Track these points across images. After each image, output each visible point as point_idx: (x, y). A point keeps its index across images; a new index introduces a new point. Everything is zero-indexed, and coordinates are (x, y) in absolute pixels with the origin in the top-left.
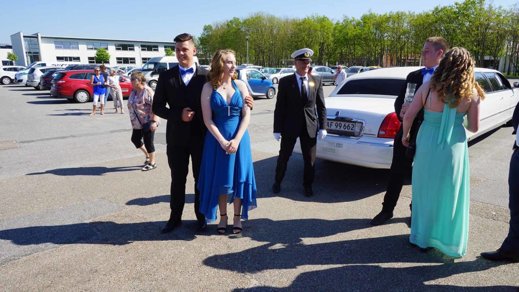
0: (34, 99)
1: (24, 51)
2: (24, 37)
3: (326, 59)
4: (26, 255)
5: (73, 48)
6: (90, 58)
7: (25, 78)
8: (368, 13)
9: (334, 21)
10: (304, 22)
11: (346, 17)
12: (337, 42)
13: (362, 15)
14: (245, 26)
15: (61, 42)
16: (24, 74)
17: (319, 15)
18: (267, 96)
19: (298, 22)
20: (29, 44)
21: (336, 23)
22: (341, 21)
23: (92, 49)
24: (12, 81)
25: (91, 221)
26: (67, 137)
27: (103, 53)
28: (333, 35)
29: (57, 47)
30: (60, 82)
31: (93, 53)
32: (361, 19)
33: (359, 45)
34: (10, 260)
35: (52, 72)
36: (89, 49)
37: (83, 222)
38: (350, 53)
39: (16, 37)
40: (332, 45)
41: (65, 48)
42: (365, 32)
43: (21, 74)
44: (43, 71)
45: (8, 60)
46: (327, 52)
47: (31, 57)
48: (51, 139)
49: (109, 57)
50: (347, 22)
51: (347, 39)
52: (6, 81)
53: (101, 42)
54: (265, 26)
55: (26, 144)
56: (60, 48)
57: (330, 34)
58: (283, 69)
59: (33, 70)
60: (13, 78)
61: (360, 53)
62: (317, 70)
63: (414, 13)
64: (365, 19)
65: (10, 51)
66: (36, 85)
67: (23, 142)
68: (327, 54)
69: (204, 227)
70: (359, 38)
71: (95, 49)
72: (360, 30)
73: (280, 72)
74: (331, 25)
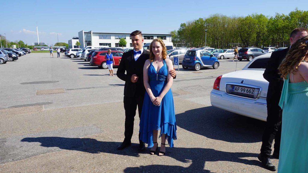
0: (82, 66)
1: (84, 40)
2: (85, 33)
3: (261, 43)
4: (43, 153)
5: (108, 38)
6: (116, 44)
7: (80, 55)
8: (295, 11)
9: (268, 17)
10: (247, 19)
11: (278, 14)
12: (270, 31)
13: (290, 12)
14: (206, 23)
15: (102, 35)
16: (81, 53)
17: (257, 14)
18: (213, 67)
19: (242, 19)
20: (86, 37)
21: (270, 18)
22: (274, 17)
23: (118, 39)
24: (75, 57)
25: (83, 137)
26: (90, 88)
27: (123, 41)
28: (267, 27)
29: (100, 38)
30: (95, 57)
31: (118, 41)
32: (289, 15)
33: (286, 33)
34: (35, 155)
35: (93, 52)
36: (116, 39)
37: (79, 138)
38: (280, 39)
39: (80, 33)
40: (266, 33)
41: (104, 38)
42: (291, 24)
43: (79, 52)
44: (89, 51)
45: (76, 45)
46: (262, 38)
47: (87, 43)
48: (82, 89)
49: (126, 43)
50: (278, 18)
51: (278, 29)
52: (72, 56)
53: (122, 35)
54: (219, 23)
55: (69, 91)
56: (101, 38)
57: (265, 26)
58: (228, 50)
59: (84, 51)
60: (75, 55)
61: (287, 38)
62: (252, 50)
64: (292, 15)
65: (78, 40)
66: (85, 58)
67: (68, 90)
68: (262, 40)
69: (143, 149)
70: (286, 28)
71: (120, 39)
72: (287, 22)
73: (226, 52)
74: (266, 20)
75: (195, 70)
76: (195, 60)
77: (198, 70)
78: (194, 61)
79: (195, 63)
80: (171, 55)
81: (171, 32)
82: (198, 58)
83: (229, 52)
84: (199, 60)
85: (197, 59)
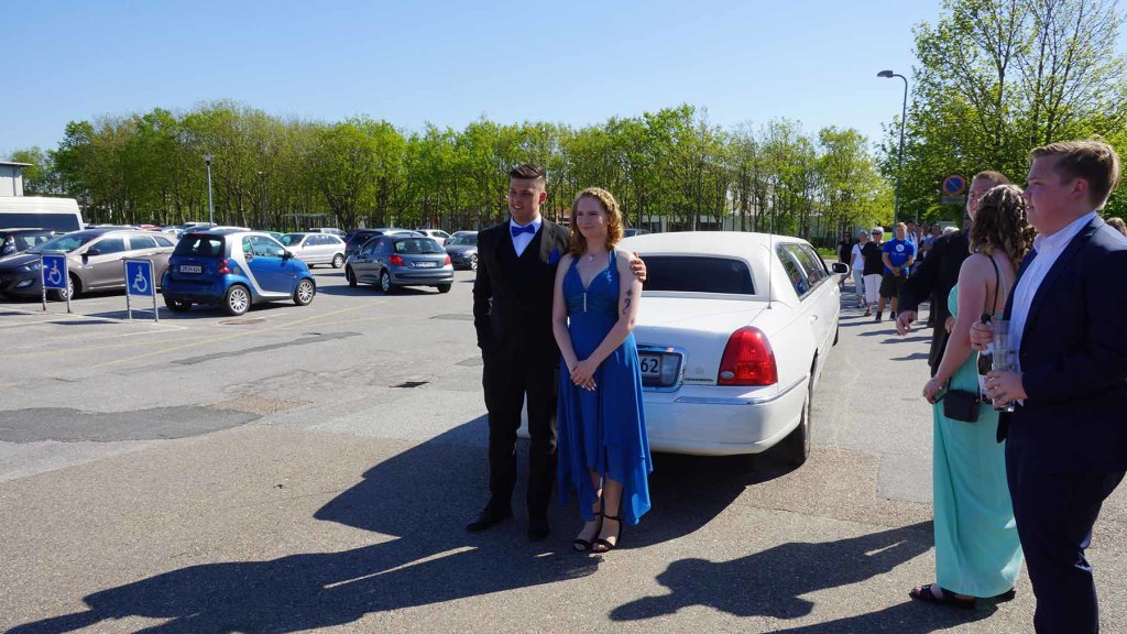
8: (479, 122)
9: (405, 133)
10: (339, 131)
11: (430, 126)
12: (416, 177)
13: (467, 124)
14: (188, 132)
17: (370, 119)
18: (296, 298)
19: (325, 131)
21: (409, 137)
22: (422, 135)
28: (407, 164)
32: (467, 134)
33: (465, 186)
38: (446, 204)
40: (405, 183)
42: (477, 159)
46: (392, 199)
50: (435, 139)
51: (440, 173)
54: (241, 133)
57: (401, 161)
58: (307, 235)
63: (570, 127)
64: (474, 133)
70: (465, 172)
72: (466, 154)
73: (302, 243)
74: (401, 140)
75: (230, 313)
76: (225, 273)
77: (241, 311)
78: (221, 278)
79: (227, 287)
80: (92, 252)
81: (16, 155)
82: (237, 265)
83: (313, 242)
84: (242, 273)
85: (235, 269)
